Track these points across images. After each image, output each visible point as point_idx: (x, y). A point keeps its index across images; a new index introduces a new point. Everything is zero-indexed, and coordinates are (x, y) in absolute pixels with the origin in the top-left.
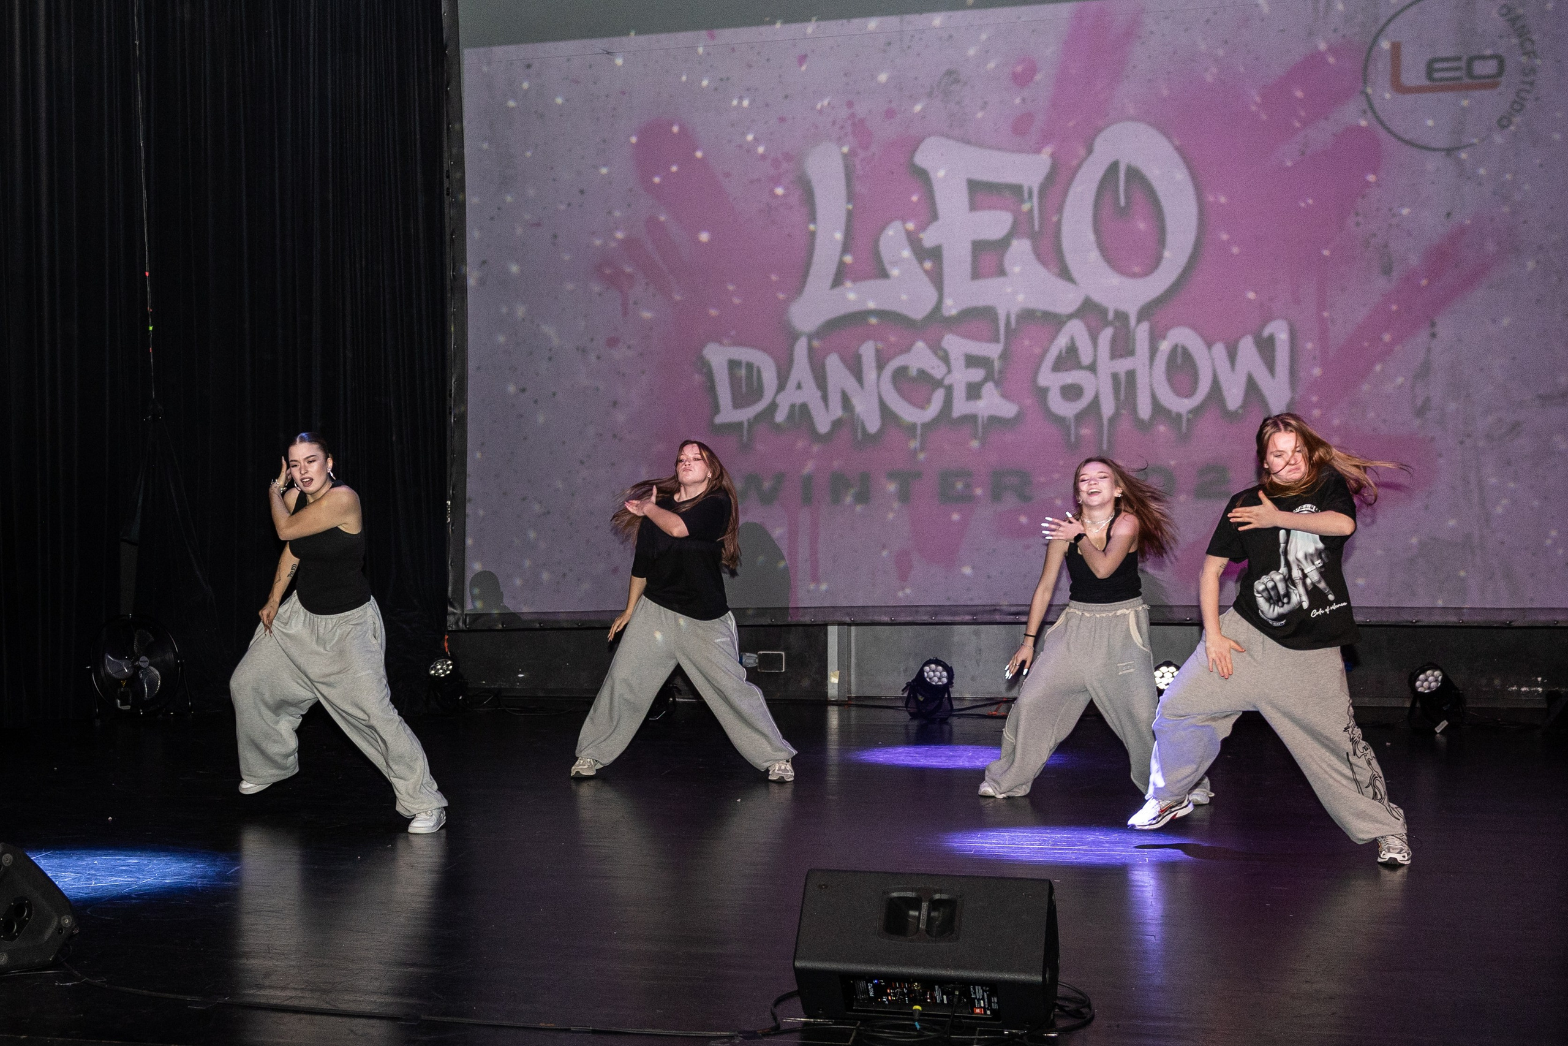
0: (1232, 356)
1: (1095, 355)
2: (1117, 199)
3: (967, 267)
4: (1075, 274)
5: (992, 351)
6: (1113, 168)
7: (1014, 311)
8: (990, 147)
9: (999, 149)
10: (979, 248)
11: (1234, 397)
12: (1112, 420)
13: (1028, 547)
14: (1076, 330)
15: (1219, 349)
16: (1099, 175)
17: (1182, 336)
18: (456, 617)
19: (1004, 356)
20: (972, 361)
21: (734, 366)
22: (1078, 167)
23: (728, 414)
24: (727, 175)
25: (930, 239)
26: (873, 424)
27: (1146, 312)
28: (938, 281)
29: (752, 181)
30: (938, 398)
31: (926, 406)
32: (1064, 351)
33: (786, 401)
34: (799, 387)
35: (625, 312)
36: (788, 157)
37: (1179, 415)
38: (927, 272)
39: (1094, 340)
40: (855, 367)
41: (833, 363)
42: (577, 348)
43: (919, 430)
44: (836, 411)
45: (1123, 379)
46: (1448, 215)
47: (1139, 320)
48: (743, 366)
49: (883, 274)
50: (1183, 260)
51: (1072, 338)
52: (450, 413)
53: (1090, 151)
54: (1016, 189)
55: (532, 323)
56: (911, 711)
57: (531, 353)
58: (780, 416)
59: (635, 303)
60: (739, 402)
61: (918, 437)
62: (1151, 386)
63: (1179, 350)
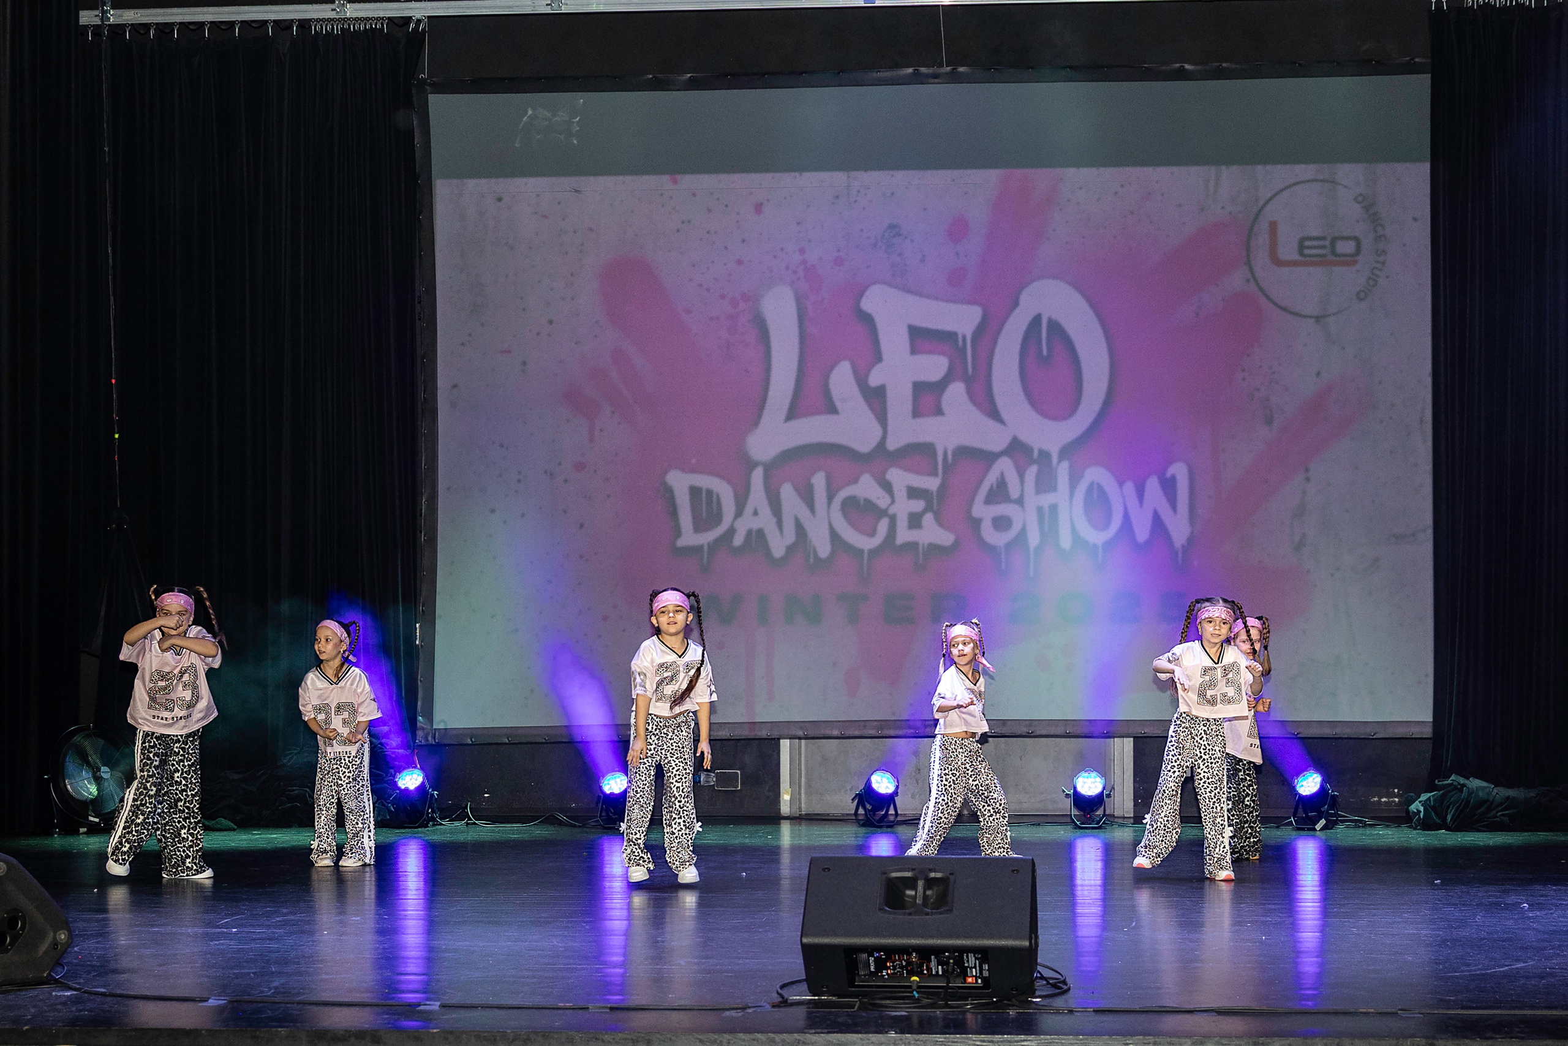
0: (1140, 493)
1: (1022, 490)
2: (1041, 351)
3: (908, 406)
4: (1004, 414)
5: (932, 484)
6: (1037, 320)
7: (952, 444)
8: (928, 297)
9: (937, 299)
10: (920, 388)
11: (1142, 532)
12: (1038, 548)
14: (1005, 466)
15: (1129, 487)
16: (1024, 327)
17: (1096, 474)
18: (425, 731)
19: (942, 488)
20: (913, 493)
21: (695, 491)
22: (1007, 318)
23: (689, 538)
24: (688, 312)
25: (875, 379)
26: (824, 549)
27: (1066, 452)
28: (882, 418)
29: (712, 319)
30: (883, 526)
31: (872, 533)
32: (995, 485)
33: (743, 526)
34: (756, 513)
35: (592, 440)
36: (745, 297)
37: (1095, 546)
38: (872, 409)
39: (1021, 475)
40: (807, 496)
41: (787, 492)
42: (546, 472)
43: (866, 556)
44: (790, 536)
45: (1046, 511)
46: (1318, 374)
47: (1061, 459)
48: (704, 493)
49: (832, 410)
50: (1097, 405)
51: (1002, 474)
52: (421, 532)
53: (1016, 304)
54: (951, 336)
55: (502, 446)
56: (860, 818)
57: (500, 476)
58: (738, 540)
59: (601, 430)
60: (699, 526)
61: (865, 562)
62: (1071, 519)
63: (1095, 486)
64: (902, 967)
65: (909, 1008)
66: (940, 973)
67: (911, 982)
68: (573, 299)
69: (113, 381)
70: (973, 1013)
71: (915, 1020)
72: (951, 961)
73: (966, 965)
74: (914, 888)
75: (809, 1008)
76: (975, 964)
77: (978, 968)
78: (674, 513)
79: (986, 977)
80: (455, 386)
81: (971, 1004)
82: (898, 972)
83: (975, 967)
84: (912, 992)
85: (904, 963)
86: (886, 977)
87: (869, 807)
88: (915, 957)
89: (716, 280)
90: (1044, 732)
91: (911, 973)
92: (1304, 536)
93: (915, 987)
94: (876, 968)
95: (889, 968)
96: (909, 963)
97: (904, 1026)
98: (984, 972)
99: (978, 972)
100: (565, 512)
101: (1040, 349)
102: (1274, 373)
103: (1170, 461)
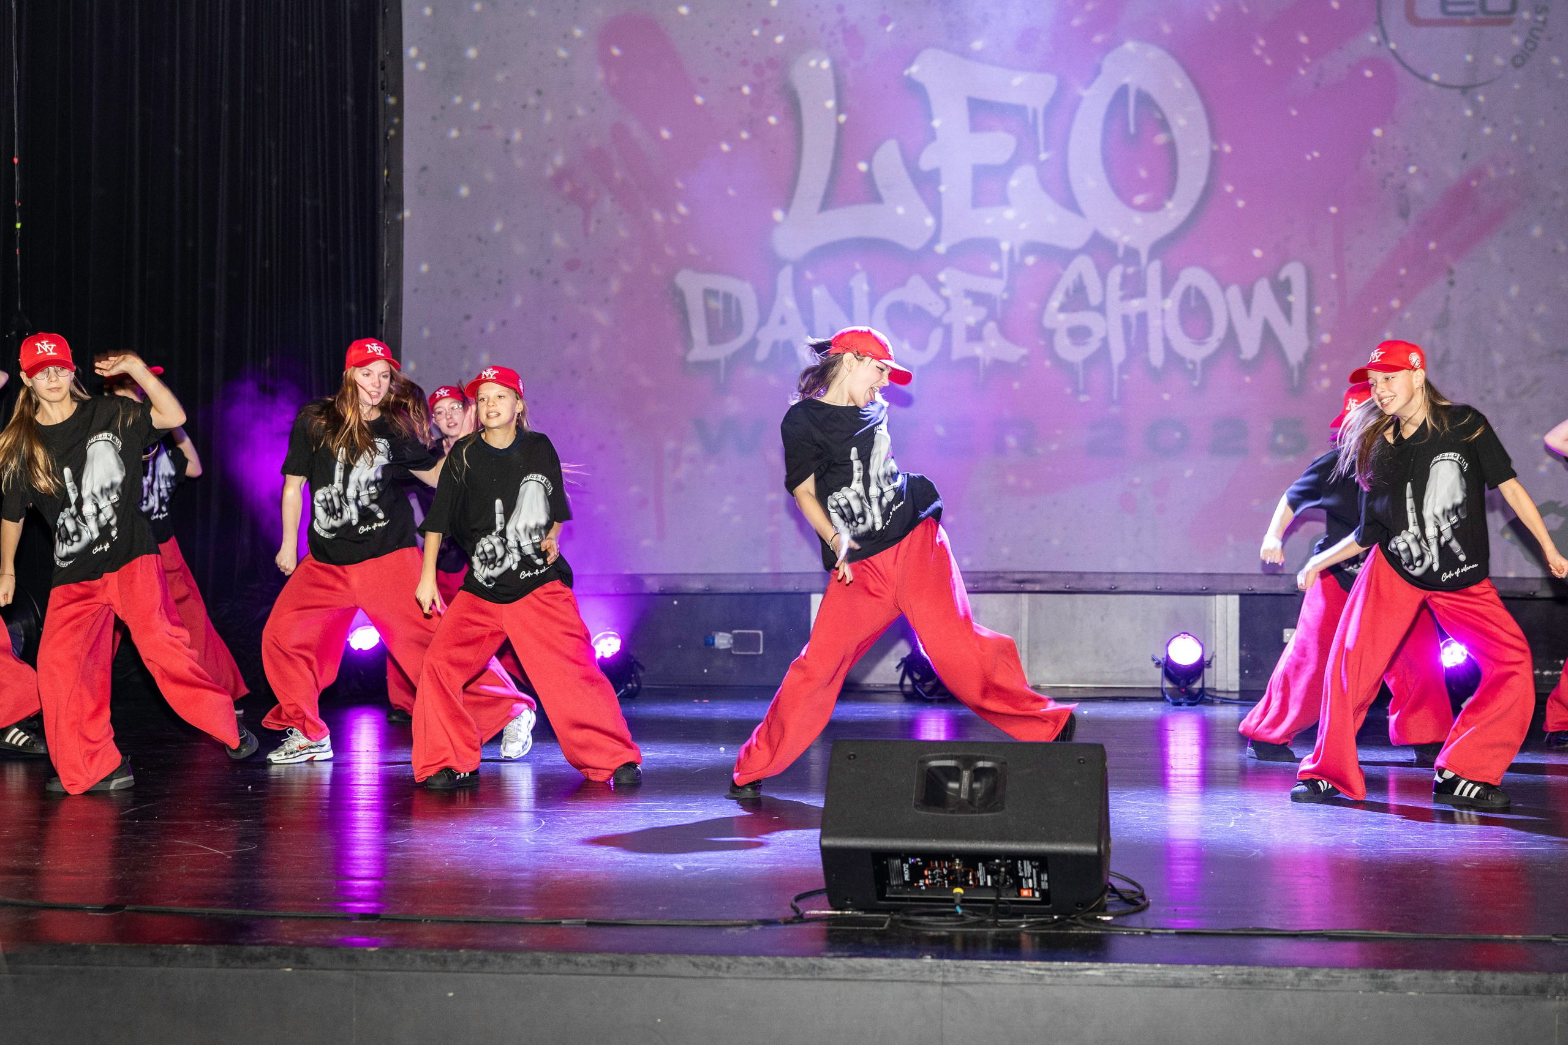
0: (1248, 300)
1: (1104, 295)
2: (1127, 128)
3: (967, 193)
4: (1083, 206)
5: (996, 288)
6: (1122, 92)
7: (1019, 240)
8: (992, 63)
9: (1002, 66)
10: (981, 173)
11: (1250, 347)
12: (1123, 368)
13: (1033, 507)
14: (1084, 266)
15: (1234, 291)
16: (1107, 99)
17: (1195, 277)
19: (1008, 293)
20: (973, 298)
21: (709, 295)
23: (701, 350)
24: (704, 80)
25: (927, 161)
27: (1157, 250)
28: (935, 208)
29: (731, 89)
30: (936, 338)
31: (921, 345)
32: (1071, 290)
33: (768, 338)
34: (783, 321)
35: (586, 233)
36: (772, 64)
37: (1193, 363)
39: (1103, 277)
40: (844, 301)
41: (821, 297)
42: (532, 271)
45: (1134, 321)
46: (1464, 156)
47: (1150, 258)
48: (721, 296)
49: (876, 198)
50: (1196, 192)
51: (1080, 276)
53: (1098, 70)
54: (1019, 111)
55: (479, 240)
56: (907, 689)
57: (477, 275)
59: (598, 222)
60: (715, 337)
62: (1164, 330)
63: (1193, 292)
64: (942, 876)
65: (951, 926)
66: (989, 884)
67: (953, 895)
68: (566, 65)
69: (16, 160)
70: (1028, 934)
71: (958, 940)
72: (1003, 869)
73: (1021, 874)
74: (959, 780)
75: (829, 925)
76: (1032, 874)
77: (1035, 879)
78: (684, 320)
79: (1044, 890)
80: (424, 169)
81: (1027, 923)
82: (937, 882)
83: (1032, 877)
84: (954, 907)
85: (945, 872)
86: (924, 888)
87: (917, 676)
88: (959, 865)
89: (737, 43)
90: (1130, 588)
91: (954, 884)
92: (1447, 351)
93: (958, 901)
94: (911, 877)
95: (927, 877)
96: (951, 871)
97: (943, 948)
98: (1042, 883)
99: (1035, 883)
100: (551, 318)
101: (1127, 124)
102: (1410, 155)
103: (1284, 262)
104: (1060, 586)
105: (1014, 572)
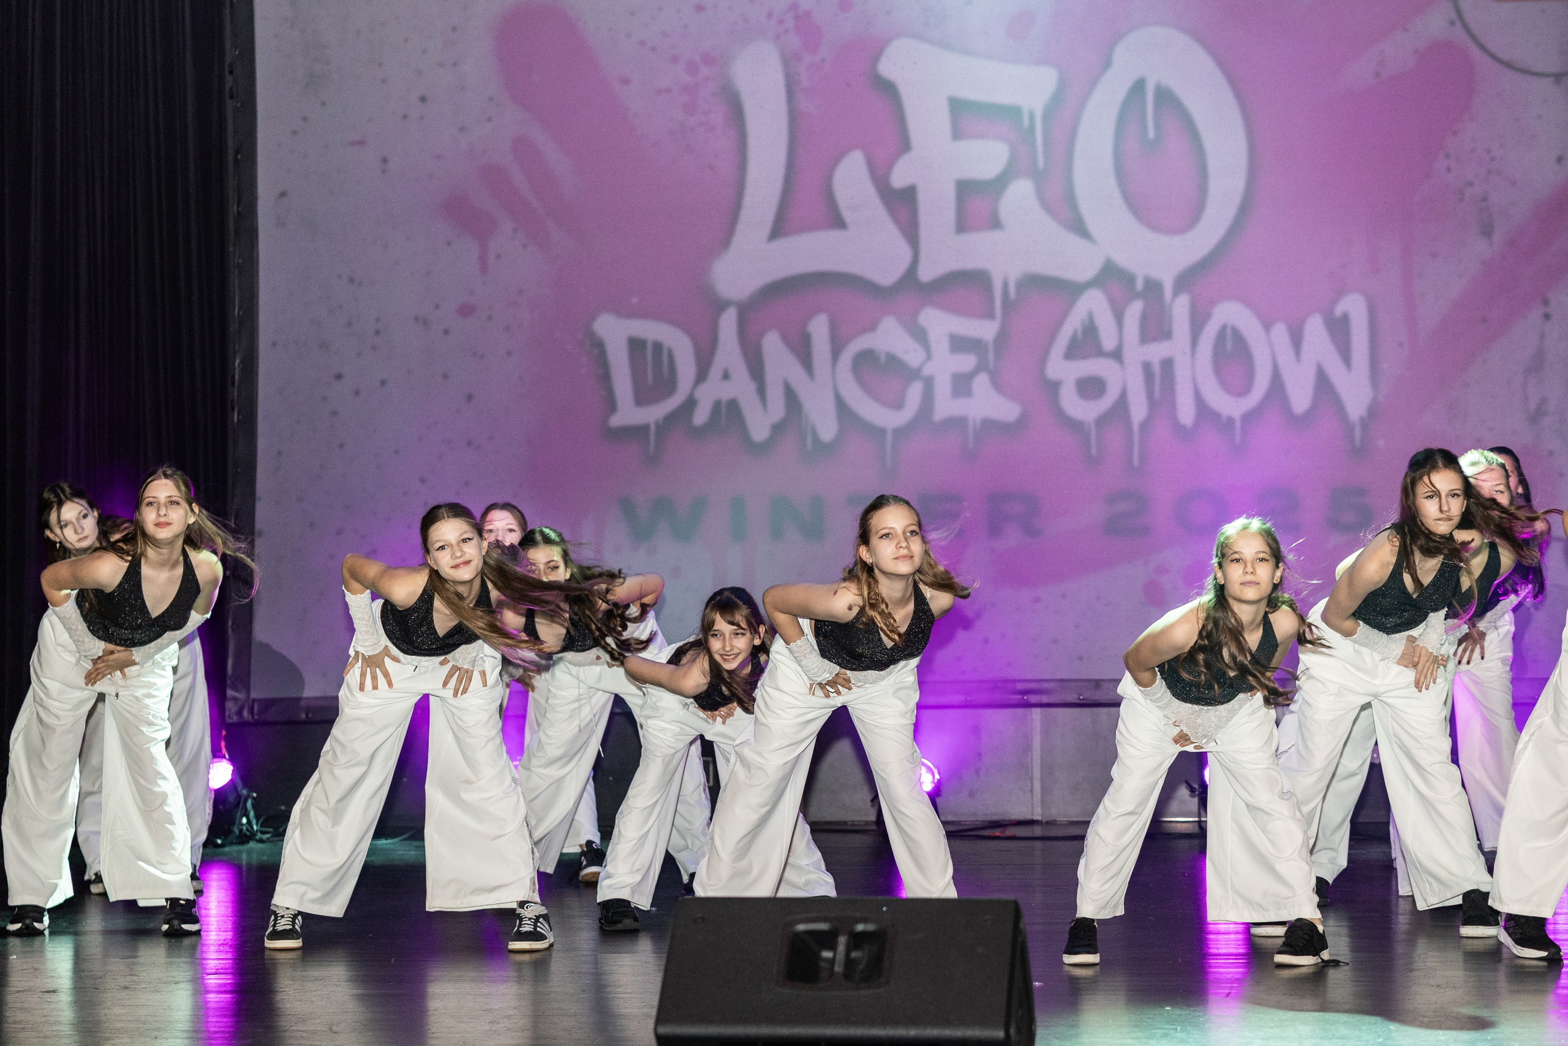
0: (1296, 340)
1: (1121, 338)
2: (1145, 132)
3: (950, 216)
4: (1093, 227)
5: (986, 330)
6: (1139, 87)
7: (1014, 275)
8: (979, 54)
9: (991, 57)
10: (966, 189)
11: (1300, 397)
12: (1144, 426)
13: (1037, 600)
14: (1095, 302)
15: (1280, 332)
16: (1121, 95)
17: (1232, 314)
18: (239, 701)
19: (1002, 337)
20: (959, 344)
21: (636, 345)
22: (1093, 83)
23: (628, 413)
24: (626, 81)
25: (899, 178)
26: (827, 428)
27: (1186, 280)
28: (911, 232)
29: (659, 92)
30: (914, 394)
31: (898, 404)
32: (1080, 335)
33: (708, 395)
34: (726, 376)
35: (484, 268)
36: (708, 60)
37: (1231, 420)
38: (897, 221)
39: (1119, 317)
40: (802, 350)
41: (772, 344)
42: (416, 319)
43: (889, 438)
44: (777, 409)
45: (1157, 369)
47: (1177, 292)
48: (649, 347)
49: (838, 222)
50: (1230, 212)
51: (1091, 316)
52: (233, 409)
53: (1107, 63)
54: (1012, 113)
55: (352, 281)
57: (350, 324)
58: (701, 416)
59: (498, 256)
60: (643, 397)
61: (889, 447)
62: (1194, 380)
63: (1229, 332)
68: (455, 64)
74: (833, 947)
78: (605, 378)
80: (283, 194)
89: (665, 34)
92: (1543, 401)
100: (445, 376)
101: (1144, 129)
102: (1493, 159)
103: (1339, 294)
104: (1072, 698)
105: (1015, 681)
